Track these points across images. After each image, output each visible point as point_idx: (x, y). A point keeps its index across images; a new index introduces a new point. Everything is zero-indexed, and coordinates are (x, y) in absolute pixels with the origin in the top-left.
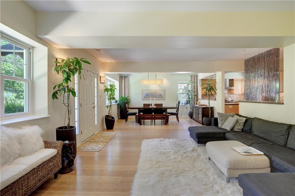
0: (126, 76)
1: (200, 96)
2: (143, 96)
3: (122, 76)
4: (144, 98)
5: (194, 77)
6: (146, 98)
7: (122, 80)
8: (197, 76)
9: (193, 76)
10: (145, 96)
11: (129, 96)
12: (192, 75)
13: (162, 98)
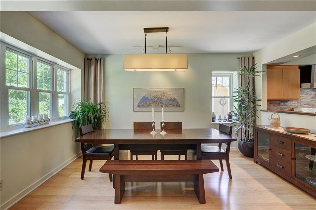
0: (98, 57)
1: (263, 104)
2: (136, 104)
3: (90, 57)
4: (138, 106)
5: (247, 60)
6: (143, 107)
7: (89, 67)
8: (253, 58)
9: (245, 57)
10: (140, 102)
11: (103, 103)
12: (243, 56)
13: (178, 106)
